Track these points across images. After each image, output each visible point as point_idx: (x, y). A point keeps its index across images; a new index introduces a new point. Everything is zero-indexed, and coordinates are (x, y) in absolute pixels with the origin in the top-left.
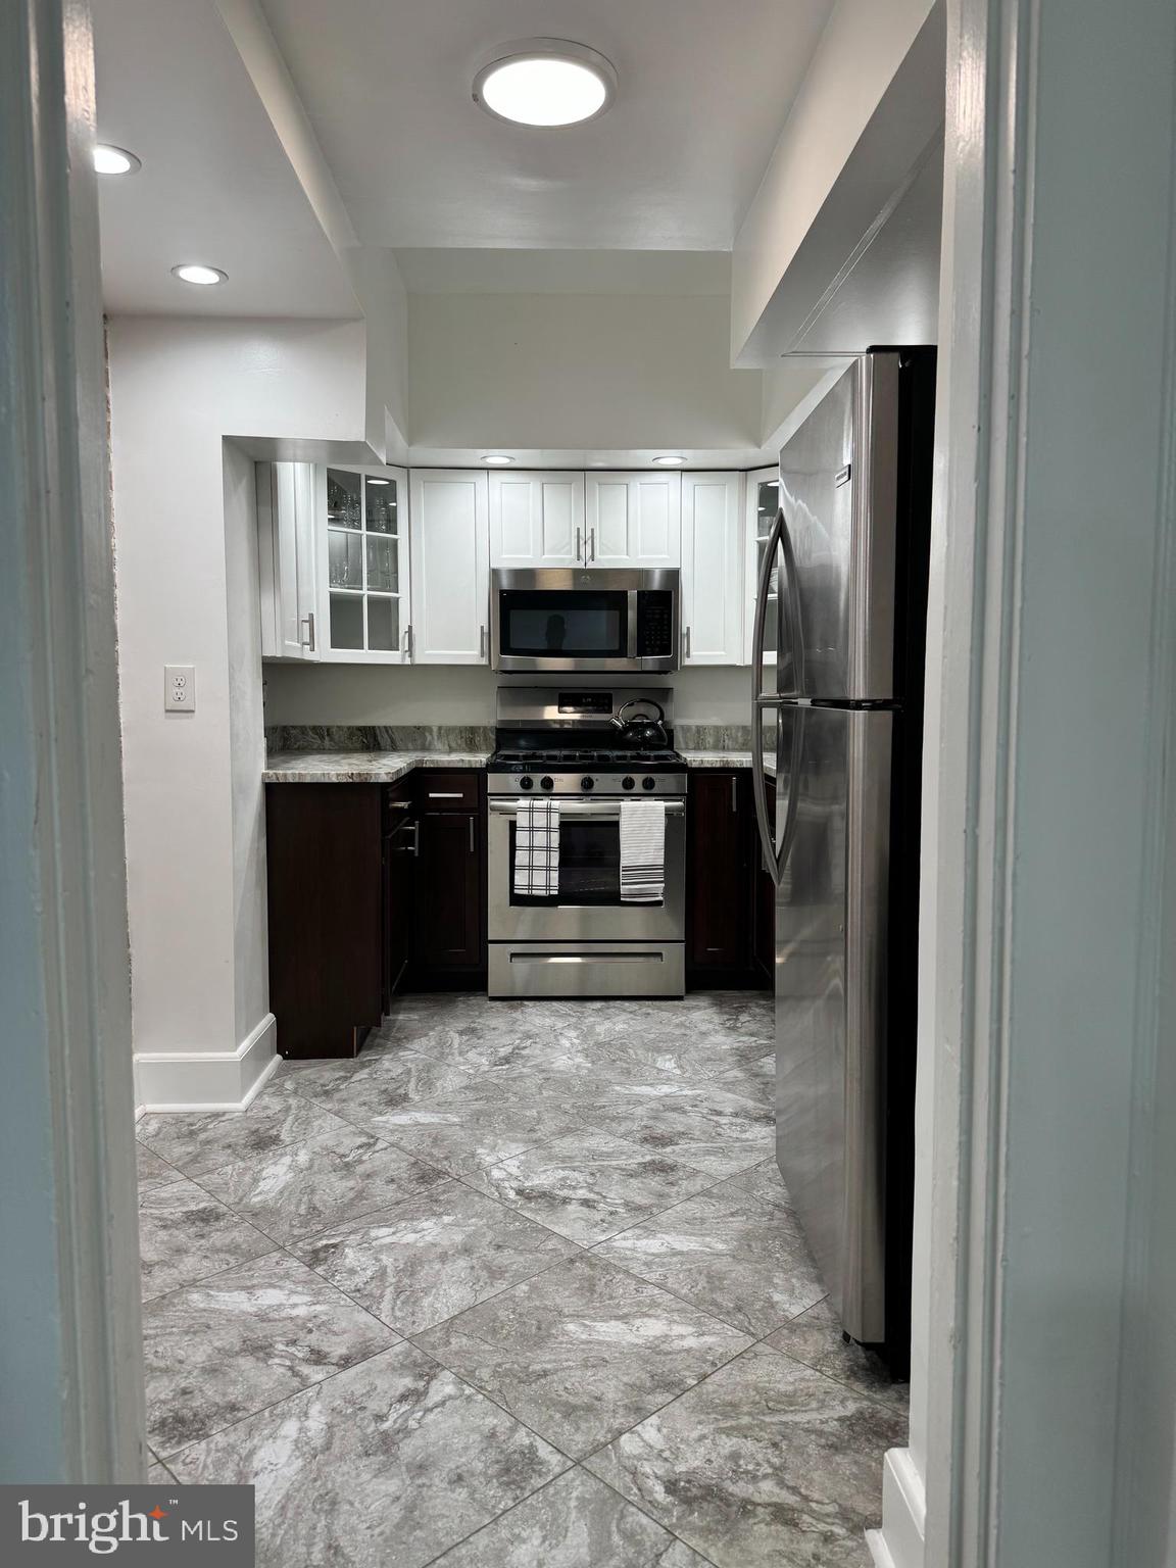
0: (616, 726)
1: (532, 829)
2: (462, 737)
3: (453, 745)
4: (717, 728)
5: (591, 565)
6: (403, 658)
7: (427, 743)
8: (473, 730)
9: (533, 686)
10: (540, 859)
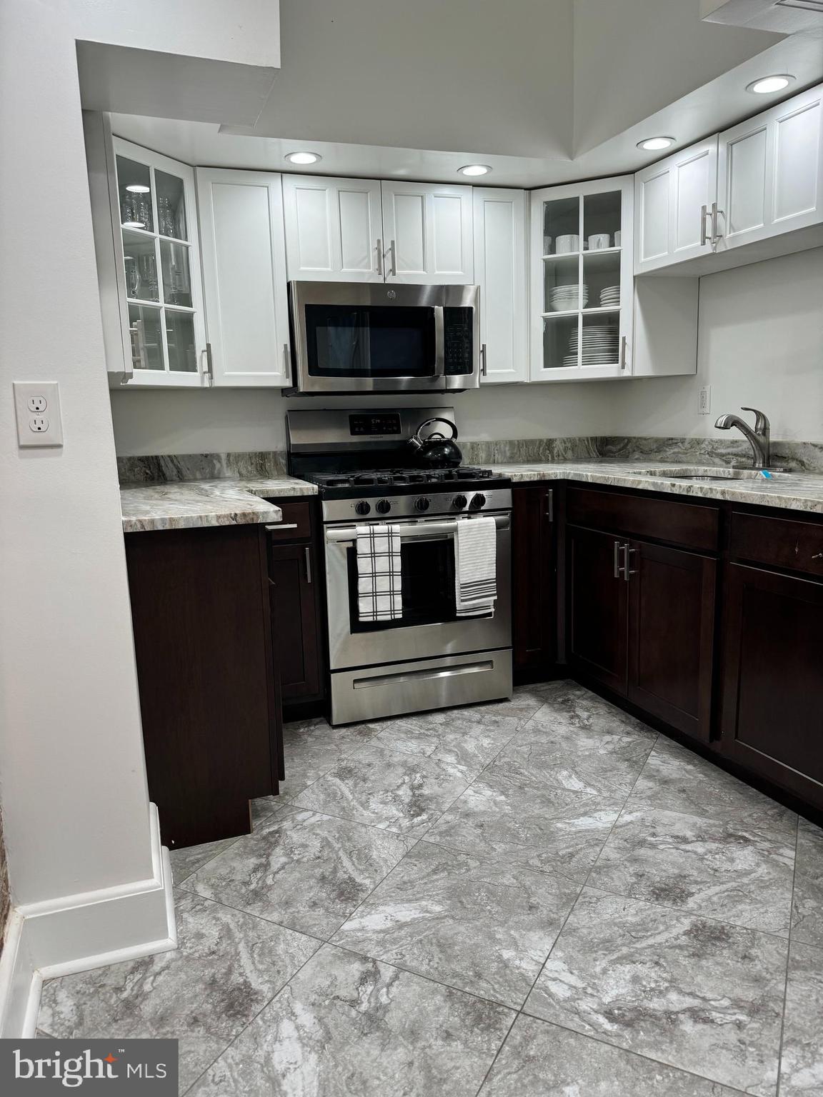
0: (413, 446)
1: (373, 555)
2: (252, 464)
3: (244, 472)
4: (488, 444)
5: (391, 280)
6: (203, 381)
7: (216, 472)
8: (263, 456)
9: (322, 408)
10: (383, 583)
